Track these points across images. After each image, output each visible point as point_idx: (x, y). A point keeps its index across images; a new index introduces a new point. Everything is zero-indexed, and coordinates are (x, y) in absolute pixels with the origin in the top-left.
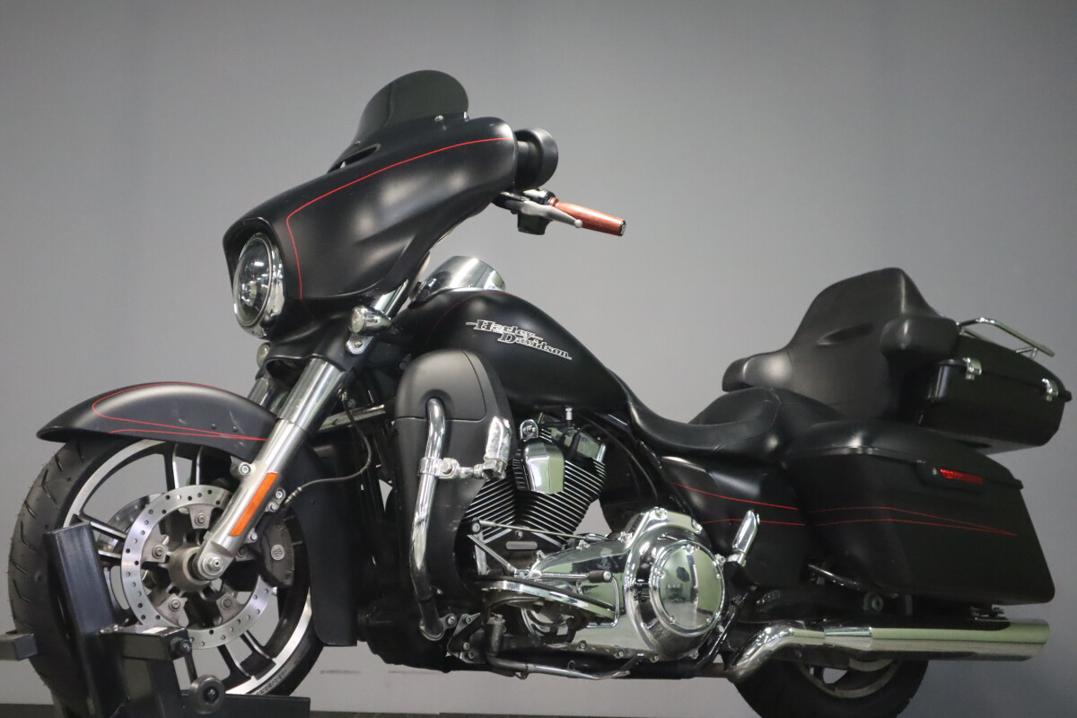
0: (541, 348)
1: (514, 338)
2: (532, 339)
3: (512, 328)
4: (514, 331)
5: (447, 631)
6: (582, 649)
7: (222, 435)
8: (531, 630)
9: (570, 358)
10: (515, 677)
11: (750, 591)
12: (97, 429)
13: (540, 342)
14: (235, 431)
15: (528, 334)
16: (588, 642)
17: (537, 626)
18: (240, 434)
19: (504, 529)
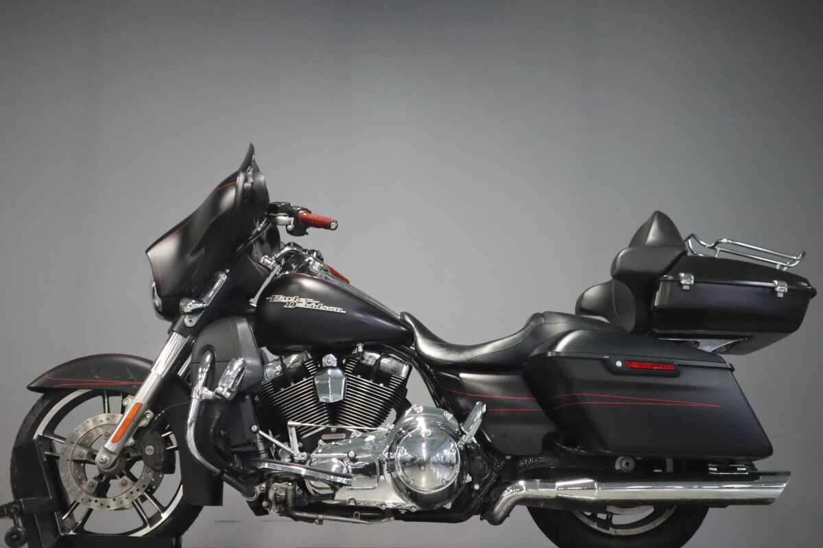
0: (317, 308)
1: (295, 304)
2: (310, 303)
3: (294, 298)
4: (295, 300)
5: (260, 495)
6: (352, 504)
7: (123, 383)
8: (312, 492)
9: (345, 312)
10: (314, 523)
11: (505, 460)
12: (46, 386)
13: (317, 304)
14: (131, 380)
15: (306, 301)
16: (357, 499)
17: (316, 490)
18: (134, 381)
19: (317, 428)
